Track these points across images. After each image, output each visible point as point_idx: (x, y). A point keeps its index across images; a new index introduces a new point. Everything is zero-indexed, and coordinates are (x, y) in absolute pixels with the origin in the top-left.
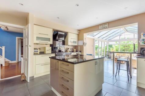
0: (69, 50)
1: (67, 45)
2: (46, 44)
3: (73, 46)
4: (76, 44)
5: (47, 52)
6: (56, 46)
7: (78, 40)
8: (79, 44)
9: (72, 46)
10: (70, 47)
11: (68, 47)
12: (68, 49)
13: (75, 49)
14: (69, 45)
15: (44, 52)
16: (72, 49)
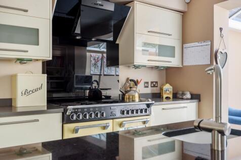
0: (141, 89)
1: (130, 64)
2: (21, 61)
3: (157, 67)
4: (174, 62)
5: (21, 103)
6: (87, 73)
7: (184, 39)
8: (190, 61)
9: (152, 68)
10: (145, 77)
11: (133, 74)
12: (136, 83)
13: (168, 87)
14: (136, 67)
15: (11, 100)
16: (154, 85)
